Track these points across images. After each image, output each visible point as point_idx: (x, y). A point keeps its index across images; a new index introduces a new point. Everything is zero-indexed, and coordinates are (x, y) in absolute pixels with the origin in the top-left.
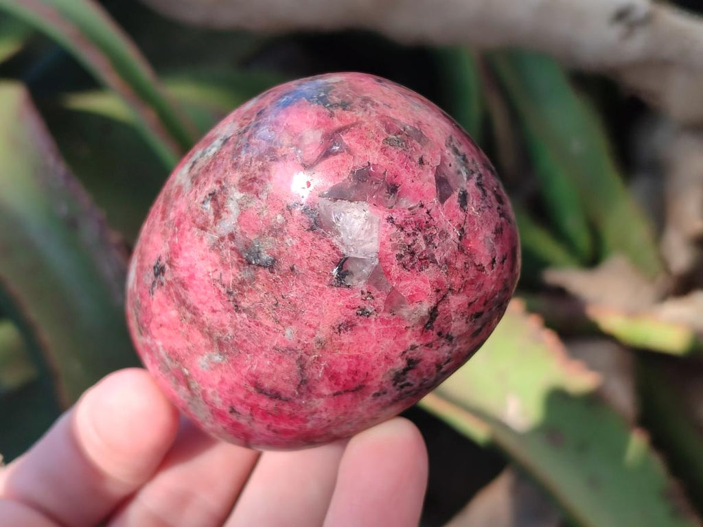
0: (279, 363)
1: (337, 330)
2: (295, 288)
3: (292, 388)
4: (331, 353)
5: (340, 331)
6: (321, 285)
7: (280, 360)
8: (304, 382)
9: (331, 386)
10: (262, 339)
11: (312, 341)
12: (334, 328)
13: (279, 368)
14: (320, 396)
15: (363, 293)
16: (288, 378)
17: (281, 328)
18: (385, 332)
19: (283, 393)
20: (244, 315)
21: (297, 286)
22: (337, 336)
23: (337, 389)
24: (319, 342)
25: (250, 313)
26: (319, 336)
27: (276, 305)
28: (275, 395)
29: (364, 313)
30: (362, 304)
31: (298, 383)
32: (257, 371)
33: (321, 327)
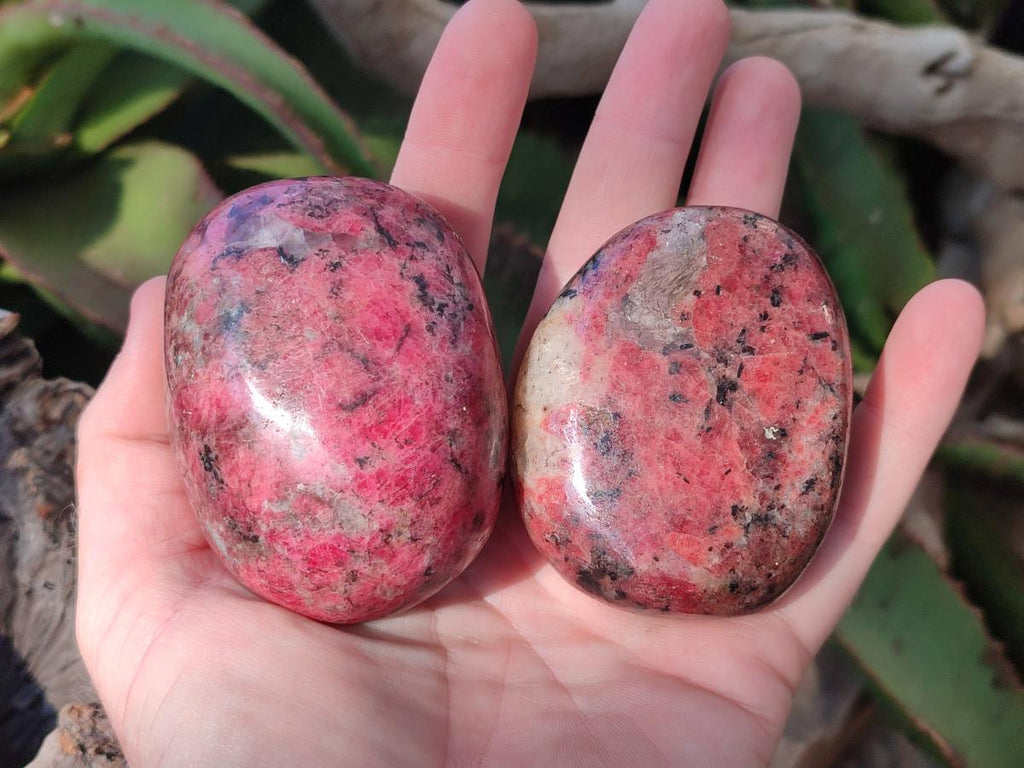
0: (332, 366)
1: (335, 296)
2: (274, 301)
3: (364, 376)
4: (353, 316)
5: (336, 294)
6: (286, 278)
7: (329, 364)
8: (365, 361)
9: (386, 344)
10: (300, 363)
11: (330, 322)
12: (331, 297)
13: (337, 369)
14: (390, 362)
15: (318, 255)
16: (351, 371)
17: (300, 339)
18: (366, 266)
19: (364, 388)
20: (271, 364)
21: (273, 298)
22: (339, 301)
23: (395, 342)
24: (336, 318)
25: (272, 357)
26: (330, 313)
27: (279, 328)
28: (363, 399)
29: (336, 266)
30: (325, 261)
31: (363, 367)
32: (327, 393)
33: (323, 306)
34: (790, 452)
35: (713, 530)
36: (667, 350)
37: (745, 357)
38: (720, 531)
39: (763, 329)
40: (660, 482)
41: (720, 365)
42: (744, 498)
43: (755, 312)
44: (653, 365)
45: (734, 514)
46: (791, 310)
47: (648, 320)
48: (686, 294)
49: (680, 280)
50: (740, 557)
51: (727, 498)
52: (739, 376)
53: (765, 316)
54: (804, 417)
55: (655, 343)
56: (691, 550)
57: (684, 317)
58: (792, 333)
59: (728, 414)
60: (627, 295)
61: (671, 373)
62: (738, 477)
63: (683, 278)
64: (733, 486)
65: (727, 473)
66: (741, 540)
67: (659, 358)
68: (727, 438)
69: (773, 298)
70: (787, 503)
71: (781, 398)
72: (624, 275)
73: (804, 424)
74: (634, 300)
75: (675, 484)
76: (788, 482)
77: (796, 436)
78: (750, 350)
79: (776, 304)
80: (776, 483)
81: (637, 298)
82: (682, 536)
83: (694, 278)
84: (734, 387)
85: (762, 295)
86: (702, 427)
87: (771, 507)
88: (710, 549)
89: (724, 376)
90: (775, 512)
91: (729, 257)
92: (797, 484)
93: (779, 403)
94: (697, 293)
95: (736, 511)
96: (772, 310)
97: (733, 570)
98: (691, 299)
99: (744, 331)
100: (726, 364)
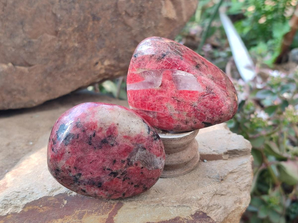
34: (94, 188)
35: (75, 168)
36: (128, 160)
37: (122, 179)
38: (74, 170)
39: (129, 183)
40: (91, 156)
41: (122, 173)
42: (83, 176)
43: (134, 181)
44: (125, 156)
45: (79, 174)
46: (133, 189)
47: (138, 155)
48: (143, 165)
49: (147, 163)
50: (66, 173)
51: (84, 172)
52: (118, 177)
53: (132, 184)
54: (103, 192)
55: (131, 157)
56: (70, 162)
57: (136, 164)
58: (126, 189)
59: (108, 175)
60: (146, 149)
61: (122, 160)
62: (89, 176)
63: (147, 164)
64: (87, 174)
65: (91, 173)
66: (71, 174)
67: (127, 157)
68: (101, 174)
69: (137, 185)
70: (80, 186)
71: (109, 187)
72: (151, 148)
73: (101, 191)
74: (144, 151)
75: (90, 160)
76: (86, 187)
77: (98, 189)
78: (124, 180)
79: (135, 186)
80: (86, 184)
81: (144, 152)
82: (75, 160)
83: (146, 167)
84: (115, 176)
85: (138, 183)
86: (105, 168)
87: (79, 182)
88: (70, 167)
89: (118, 174)
90: (78, 183)
91: (150, 175)
92: (85, 189)
93: (108, 186)
94: (142, 168)
95: (80, 175)
96: (133, 185)
97: (63, 171)
98: (141, 166)
99: (129, 179)
100: (121, 175)
